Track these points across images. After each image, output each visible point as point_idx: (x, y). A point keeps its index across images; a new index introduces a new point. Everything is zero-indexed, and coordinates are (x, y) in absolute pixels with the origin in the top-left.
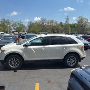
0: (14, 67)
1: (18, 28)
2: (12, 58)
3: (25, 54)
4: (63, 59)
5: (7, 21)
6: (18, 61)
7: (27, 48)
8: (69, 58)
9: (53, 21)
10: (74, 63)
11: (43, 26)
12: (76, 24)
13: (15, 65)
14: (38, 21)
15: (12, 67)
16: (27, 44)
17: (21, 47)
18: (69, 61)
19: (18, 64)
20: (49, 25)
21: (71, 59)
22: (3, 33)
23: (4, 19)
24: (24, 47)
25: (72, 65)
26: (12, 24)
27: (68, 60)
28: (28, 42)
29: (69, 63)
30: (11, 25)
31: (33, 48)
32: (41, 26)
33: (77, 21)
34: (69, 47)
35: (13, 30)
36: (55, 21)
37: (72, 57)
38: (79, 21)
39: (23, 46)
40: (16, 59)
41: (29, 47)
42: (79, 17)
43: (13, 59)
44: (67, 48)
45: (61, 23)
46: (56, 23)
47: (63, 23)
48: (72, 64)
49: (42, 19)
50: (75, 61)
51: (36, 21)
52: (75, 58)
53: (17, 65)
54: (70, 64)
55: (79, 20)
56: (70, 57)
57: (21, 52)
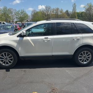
0: (7, 65)
1: (21, 17)
2: (3, 54)
3: (20, 48)
4: (73, 54)
5: (9, 9)
6: (11, 57)
7: (23, 40)
8: (82, 54)
9: (58, 9)
10: (88, 60)
11: (48, 15)
12: (83, 12)
13: (8, 62)
14: (42, 10)
15: (4, 64)
16: (22, 34)
17: (15, 37)
18: (81, 57)
19: (12, 62)
20: (54, 14)
21: (84, 54)
22: (5, 22)
23: (5, 8)
24: (18, 38)
25: (85, 63)
26: (15, 13)
27: (80, 55)
28: (23, 31)
29: (80, 60)
30: (13, 14)
31: (31, 40)
32: (46, 15)
33: (85, 9)
34: (83, 38)
35: (16, 20)
36: (60, 9)
37: (86, 52)
38: (87, 9)
39: (18, 36)
40: (8, 54)
41: (25, 38)
42: (88, 4)
43: (5, 54)
44: (79, 39)
45: (67, 11)
46: (61, 12)
47: (69, 11)
48: (85, 61)
49: (46, 7)
50: (89, 57)
51: (40, 10)
52: (89, 53)
53: (10, 62)
54: (83, 61)
55: (87, 7)
56: (82, 52)
57: (14, 45)
